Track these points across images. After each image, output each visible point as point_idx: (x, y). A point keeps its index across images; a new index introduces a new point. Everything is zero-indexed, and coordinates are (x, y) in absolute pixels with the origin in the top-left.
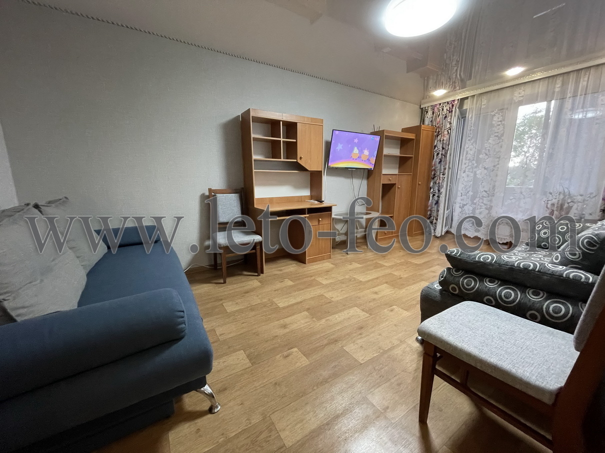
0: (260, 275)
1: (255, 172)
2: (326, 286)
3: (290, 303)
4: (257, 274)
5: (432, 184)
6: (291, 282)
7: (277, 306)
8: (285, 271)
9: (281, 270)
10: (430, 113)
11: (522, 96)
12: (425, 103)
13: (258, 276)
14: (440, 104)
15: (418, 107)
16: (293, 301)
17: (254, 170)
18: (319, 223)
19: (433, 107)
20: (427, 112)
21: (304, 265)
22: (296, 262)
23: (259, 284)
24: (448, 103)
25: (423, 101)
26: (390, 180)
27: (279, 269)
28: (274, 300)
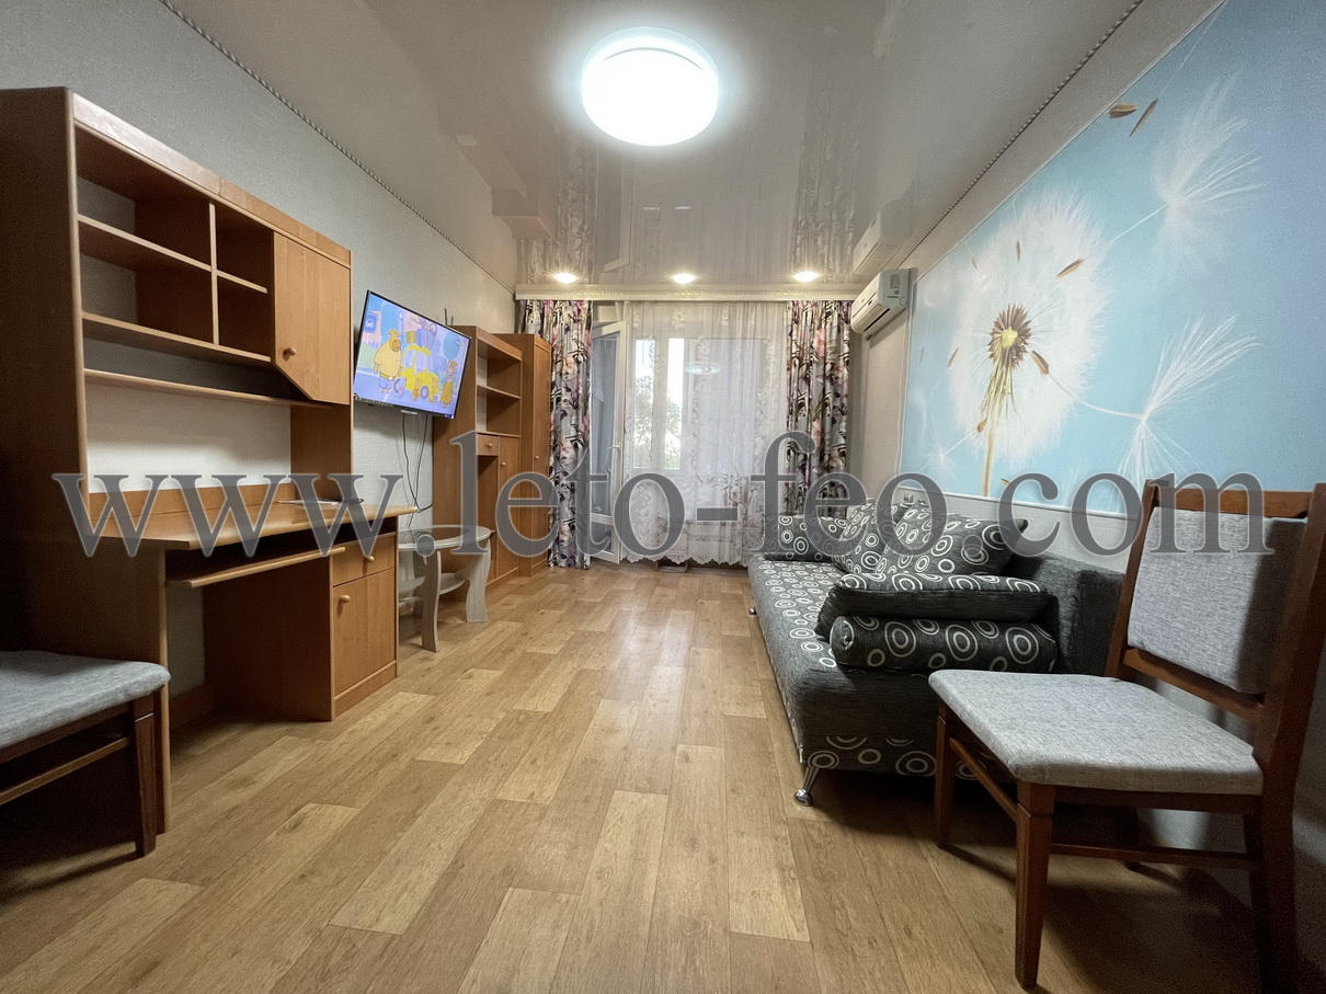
0: (152, 846)
1: (89, 378)
2: (478, 767)
3: (424, 890)
4: (131, 848)
5: (552, 459)
6: (340, 809)
7: (381, 941)
8: (268, 777)
9: (245, 782)
10: (536, 315)
11: (683, 322)
12: (523, 292)
13: (140, 853)
14: (555, 302)
15: (510, 296)
16: (425, 878)
17: (83, 371)
18: (365, 570)
19: (542, 304)
20: (531, 311)
21: (323, 728)
22: (282, 728)
23: (182, 891)
24: (570, 304)
25: (518, 287)
26: (489, 447)
27: (228, 777)
28: (341, 919)
